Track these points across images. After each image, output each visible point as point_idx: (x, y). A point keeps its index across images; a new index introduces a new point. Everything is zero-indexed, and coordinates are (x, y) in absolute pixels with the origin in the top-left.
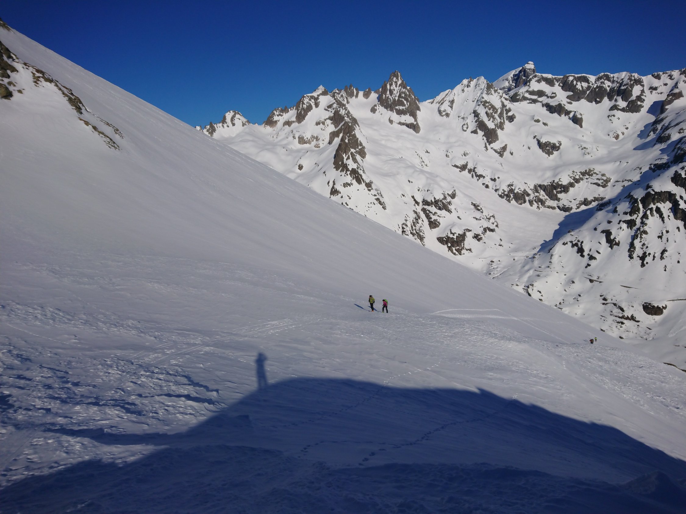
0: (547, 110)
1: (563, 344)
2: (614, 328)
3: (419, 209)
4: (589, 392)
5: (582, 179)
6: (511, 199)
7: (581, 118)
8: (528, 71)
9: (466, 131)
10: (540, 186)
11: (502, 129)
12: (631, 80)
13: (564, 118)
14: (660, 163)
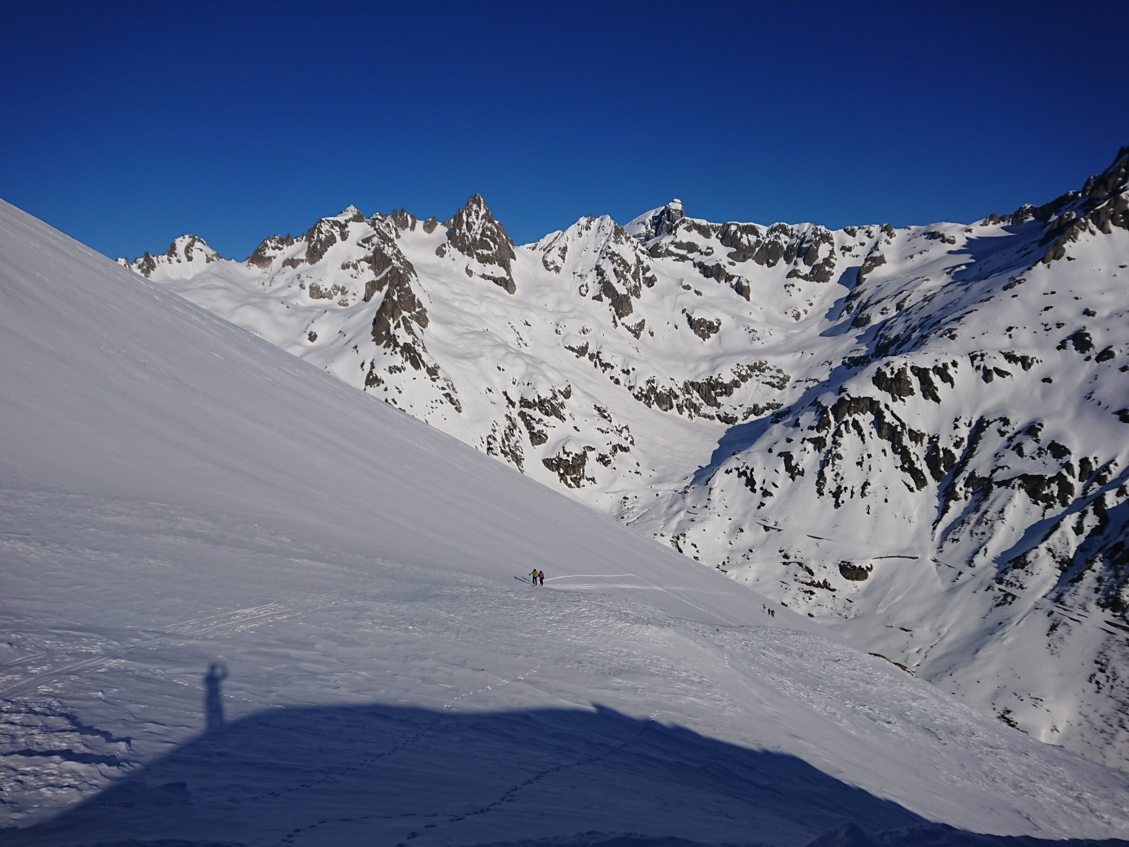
0: (700, 272)
1: (725, 626)
2: (801, 600)
3: (514, 412)
4: (761, 702)
5: (751, 377)
6: (651, 402)
7: (748, 287)
8: (674, 212)
9: (585, 295)
10: (692, 384)
11: (638, 296)
12: (816, 235)
13: (724, 286)
14: (857, 356)
